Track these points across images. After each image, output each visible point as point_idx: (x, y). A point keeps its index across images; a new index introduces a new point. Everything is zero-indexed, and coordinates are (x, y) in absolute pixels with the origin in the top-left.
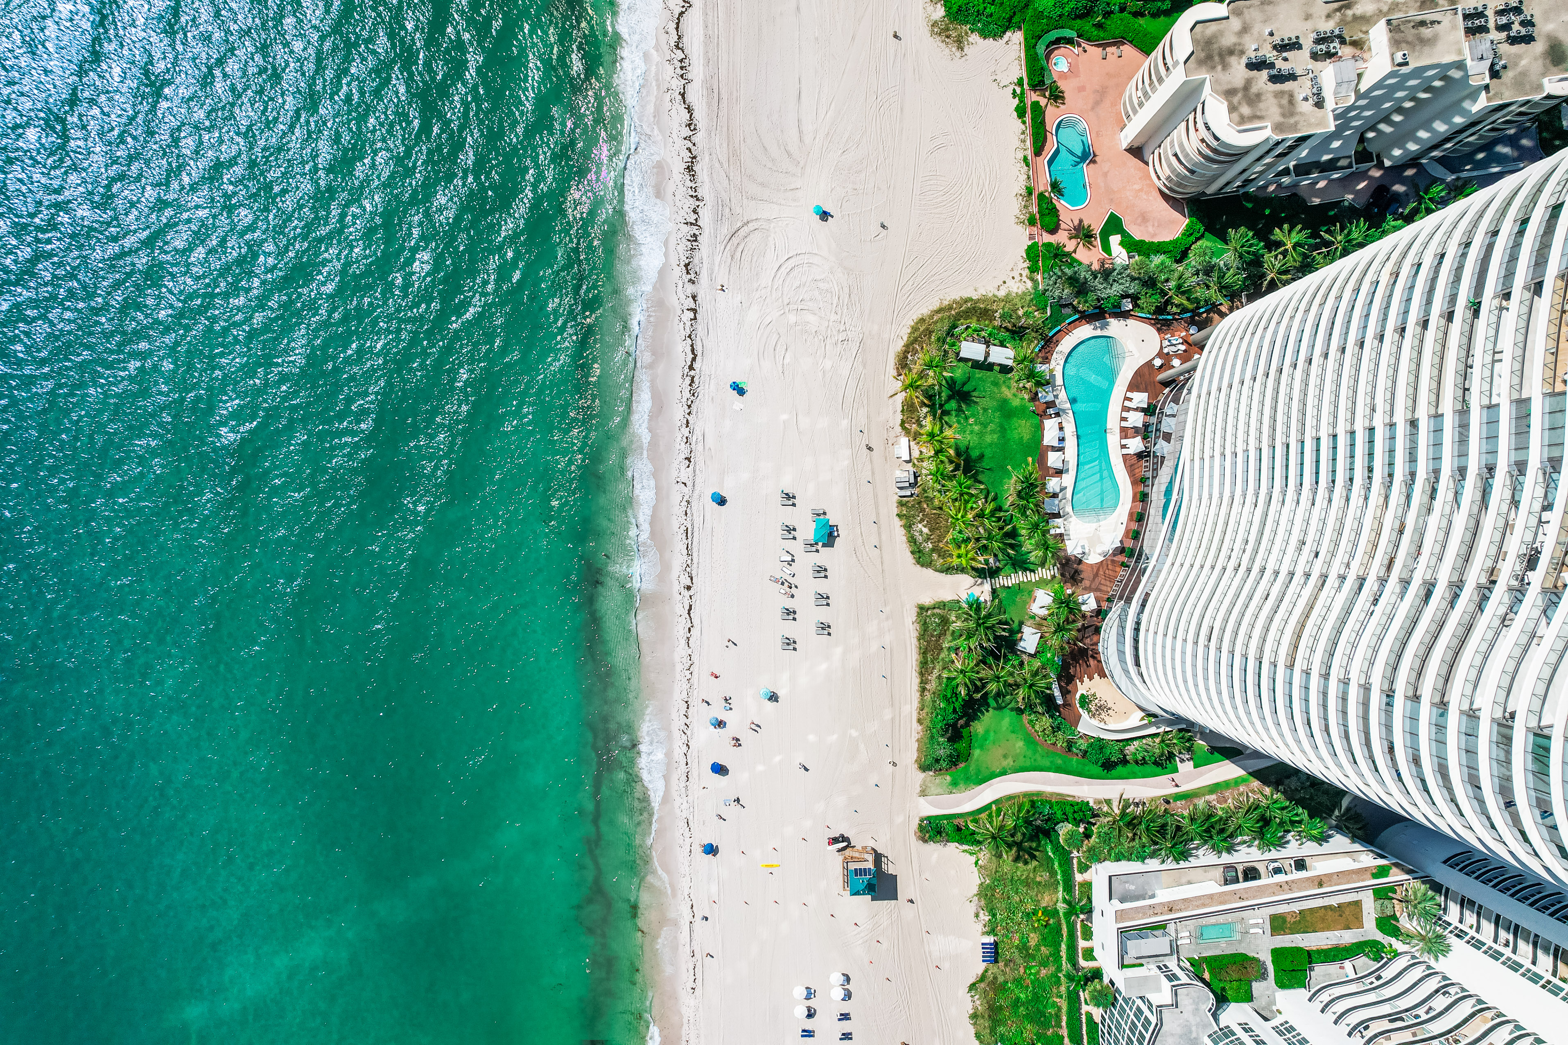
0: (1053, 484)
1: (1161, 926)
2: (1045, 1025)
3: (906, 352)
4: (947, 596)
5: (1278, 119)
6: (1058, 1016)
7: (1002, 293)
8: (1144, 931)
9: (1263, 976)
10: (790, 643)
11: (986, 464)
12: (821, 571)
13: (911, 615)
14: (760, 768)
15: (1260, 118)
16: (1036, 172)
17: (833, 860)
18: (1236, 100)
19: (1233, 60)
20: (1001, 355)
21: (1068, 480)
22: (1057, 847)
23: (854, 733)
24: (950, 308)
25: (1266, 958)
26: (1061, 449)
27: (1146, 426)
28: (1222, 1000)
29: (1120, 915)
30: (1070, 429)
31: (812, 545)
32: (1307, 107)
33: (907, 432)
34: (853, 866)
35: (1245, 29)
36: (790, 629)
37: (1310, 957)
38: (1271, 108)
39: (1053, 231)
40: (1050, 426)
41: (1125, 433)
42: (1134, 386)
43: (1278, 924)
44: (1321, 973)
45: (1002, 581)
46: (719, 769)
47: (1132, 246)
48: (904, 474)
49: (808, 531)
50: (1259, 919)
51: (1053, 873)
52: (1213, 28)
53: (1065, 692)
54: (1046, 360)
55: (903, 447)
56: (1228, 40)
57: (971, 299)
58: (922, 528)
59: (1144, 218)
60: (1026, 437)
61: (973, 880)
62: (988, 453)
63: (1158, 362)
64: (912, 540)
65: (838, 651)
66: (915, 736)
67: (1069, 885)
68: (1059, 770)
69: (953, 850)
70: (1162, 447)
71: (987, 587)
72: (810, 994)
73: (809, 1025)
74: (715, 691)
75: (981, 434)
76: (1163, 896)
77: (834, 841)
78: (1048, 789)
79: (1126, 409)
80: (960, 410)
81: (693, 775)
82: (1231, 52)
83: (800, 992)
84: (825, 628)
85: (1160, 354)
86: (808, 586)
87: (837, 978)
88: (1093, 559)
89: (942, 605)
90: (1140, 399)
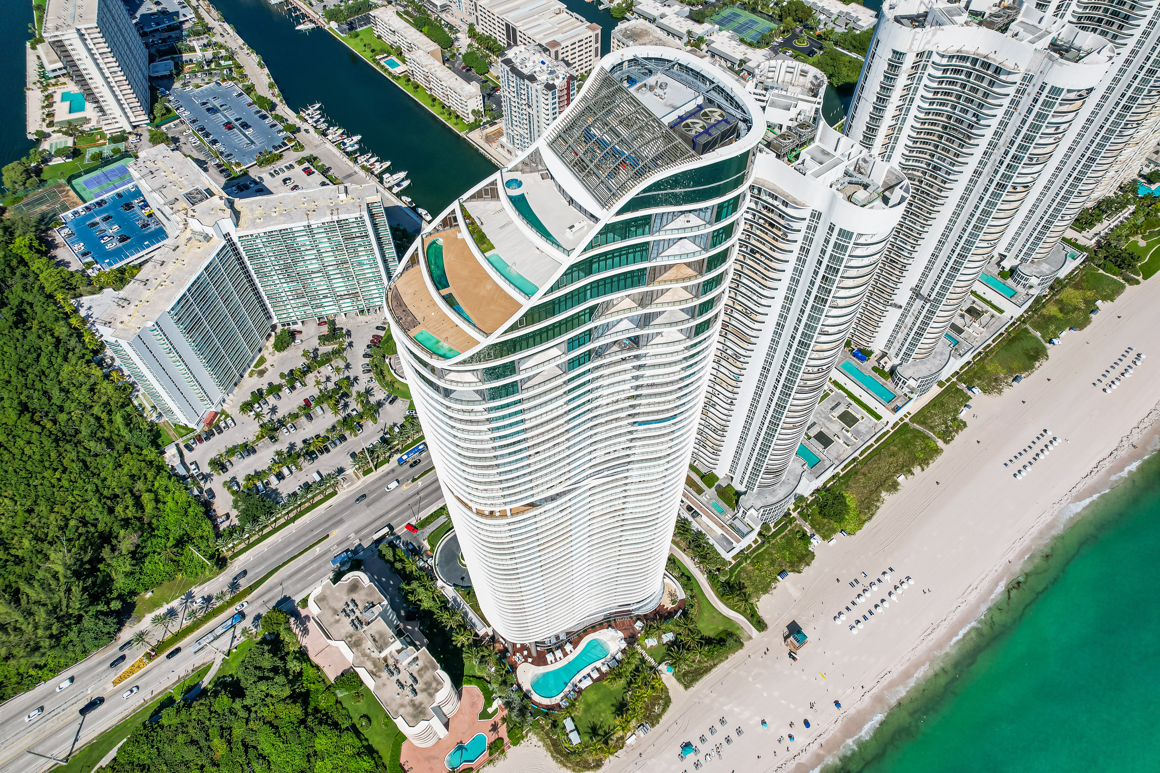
0: (604, 669)
1: (730, 525)
2: (790, 539)
3: (592, 768)
4: (674, 680)
5: (431, 670)
6: (783, 537)
7: (541, 744)
8: (738, 531)
9: (719, 486)
10: (739, 731)
11: (614, 702)
12: (702, 739)
13: (691, 690)
14: (792, 706)
15: (434, 677)
16: (480, 765)
17: (800, 654)
18: (432, 691)
19: (417, 702)
20: (569, 725)
21: (598, 664)
22: (731, 577)
23: (750, 679)
24: (561, 762)
25: (713, 489)
26: (589, 675)
27: (557, 648)
28: (738, 494)
29: (738, 541)
30: (578, 677)
31: (696, 751)
32: (420, 663)
33: (624, 743)
34: (797, 644)
35: (402, 706)
36: (734, 736)
37: (702, 477)
38: (428, 676)
39: (502, 739)
40: (583, 685)
41: (565, 654)
42: (545, 663)
43: (700, 491)
44: (704, 470)
45: (653, 663)
46: (807, 724)
47: (489, 701)
48: (640, 733)
49: (691, 757)
50: (703, 498)
51: (739, 572)
52: (408, 719)
53: (676, 612)
54: (559, 705)
55: (631, 741)
56: (410, 709)
57: (552, 756)
58: (657, 709)
59: (473, 704)
60: (593, 692)
61: (764, 598)
62: (609, 704)
63: (530, 660)
64: (664, 710)
65: (726, 708)
66: (733, 656)
67: (739, 564)
68: (703, 595)
69: (761, 612)
70: (563, 637)
71: (660, 668)
72: (852, 627)
73: (862, 619)
74: (781, 749)
75: (604, 712)
76: (719, 531)
77: (794, 659)
78: (712, 593)
79: (556, 660)
80: (601, 727)
81: (817, 733)
82: (414, 705)
83: (855, 631)
84: (722, 721)
85: (526, 661)
86: (712, 740)
87: (838, 622)
88: (621, 634)
89: (679, 680)
90: (549, 657)
